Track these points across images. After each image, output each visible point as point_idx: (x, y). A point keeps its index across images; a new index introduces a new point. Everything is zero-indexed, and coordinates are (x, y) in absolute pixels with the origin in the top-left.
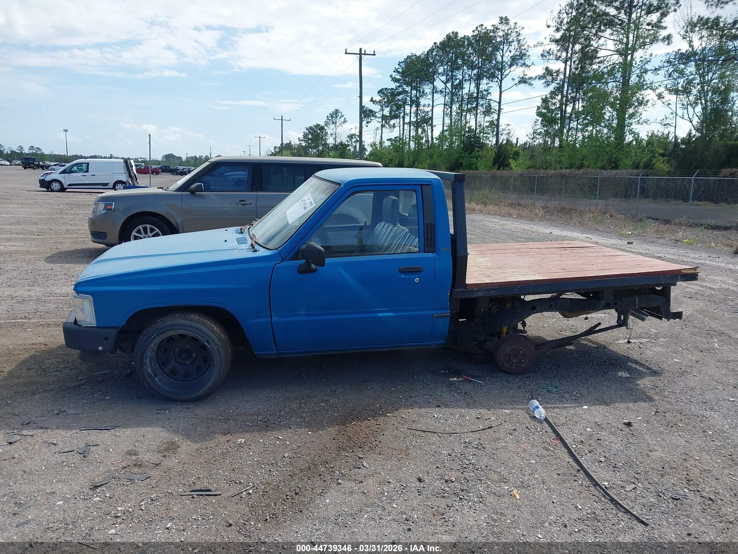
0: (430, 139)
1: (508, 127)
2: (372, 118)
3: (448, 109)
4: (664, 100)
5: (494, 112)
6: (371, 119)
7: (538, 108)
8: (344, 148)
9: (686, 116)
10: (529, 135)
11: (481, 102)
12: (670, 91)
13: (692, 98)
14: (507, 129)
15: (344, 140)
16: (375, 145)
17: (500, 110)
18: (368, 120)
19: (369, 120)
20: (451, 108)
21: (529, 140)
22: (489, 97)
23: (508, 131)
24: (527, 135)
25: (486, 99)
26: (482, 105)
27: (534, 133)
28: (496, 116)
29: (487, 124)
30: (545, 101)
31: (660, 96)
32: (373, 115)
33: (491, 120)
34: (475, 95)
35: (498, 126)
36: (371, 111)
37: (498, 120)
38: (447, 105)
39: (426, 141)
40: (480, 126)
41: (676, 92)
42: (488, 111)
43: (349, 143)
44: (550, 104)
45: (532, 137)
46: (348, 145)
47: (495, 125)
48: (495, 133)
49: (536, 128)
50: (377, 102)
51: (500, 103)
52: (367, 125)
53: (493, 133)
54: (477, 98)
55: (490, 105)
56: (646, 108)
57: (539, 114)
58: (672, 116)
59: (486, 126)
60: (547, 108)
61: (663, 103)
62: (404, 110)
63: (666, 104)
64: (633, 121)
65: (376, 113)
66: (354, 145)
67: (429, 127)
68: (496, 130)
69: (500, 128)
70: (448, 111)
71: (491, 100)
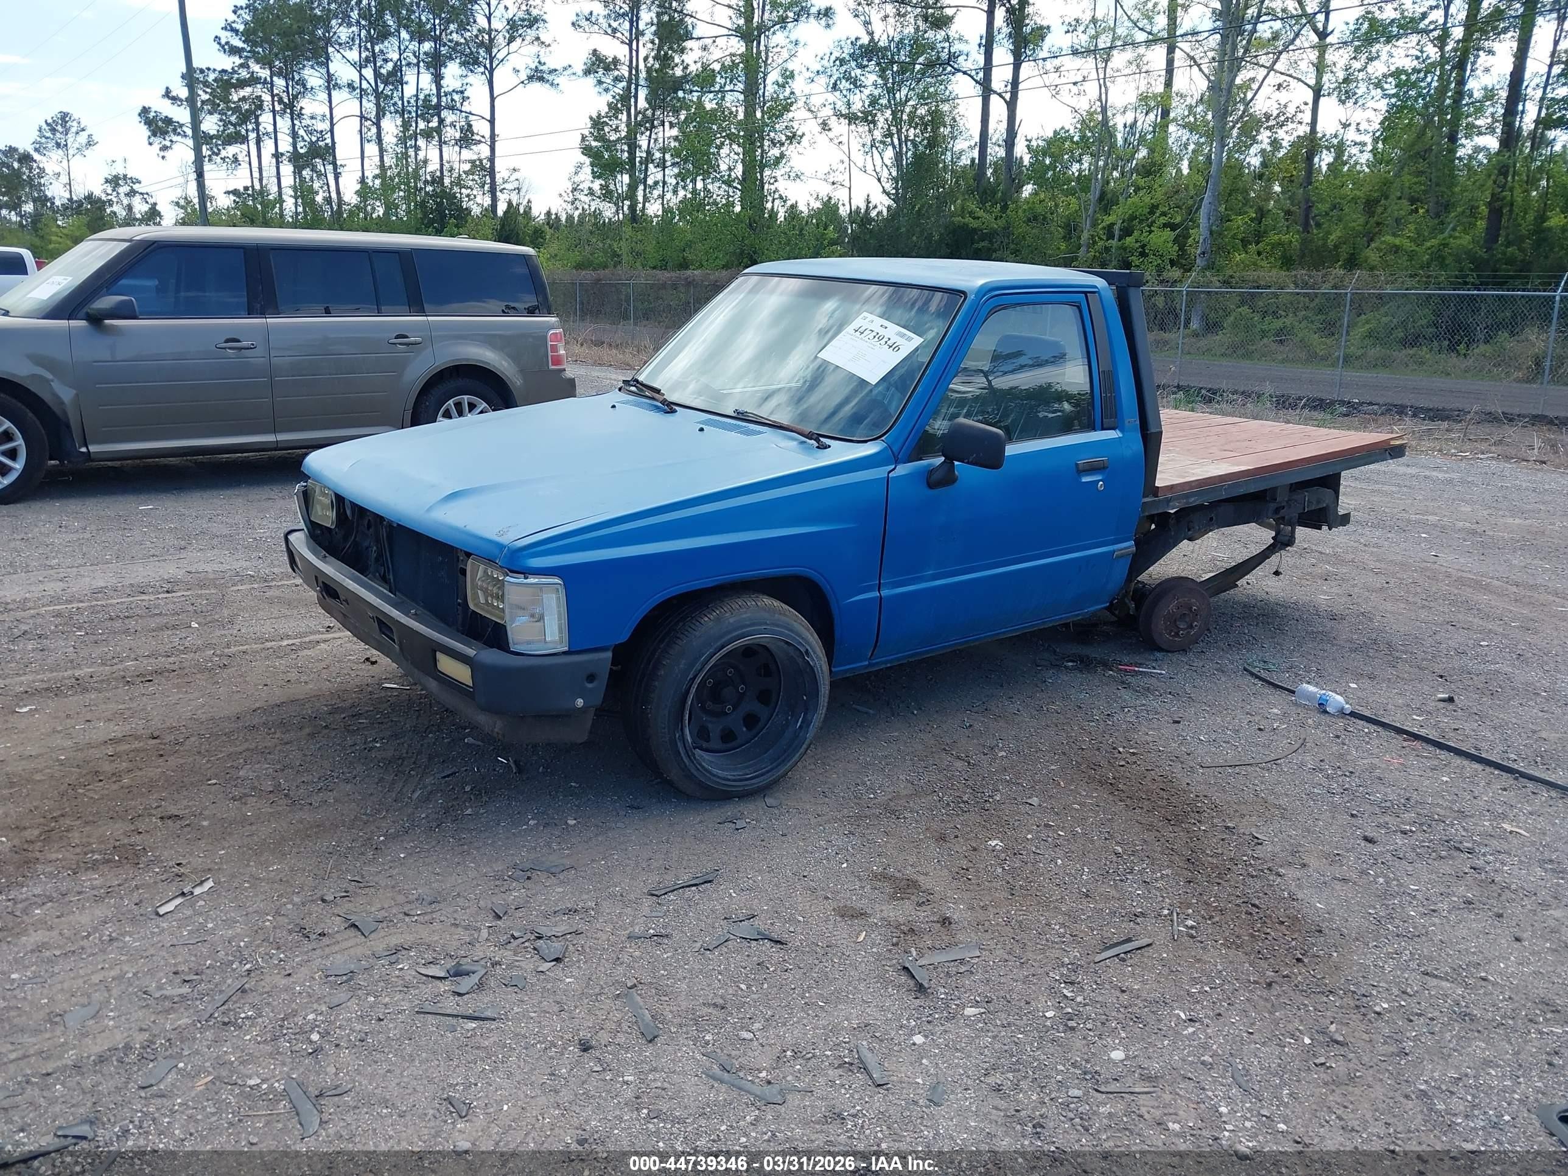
0: (334, 195)
1: (516, 175)
2: (175, 138)
3: (369, 130)
4: (831, 134)
5: (480, 142)
6: (171, 141)
7: (584, 138)
8: (99, 208)
9: (869, 168)
10: (564, 194)
11: (449, 116)
12: (839, 115)
13: (878, 134)
14: (512, 178)
15: (98, 189)
16: (189, 202)
17: (493, 136)
18: (164, 142)
19: (168, 144)
20: (378, 125)
21: (565, 205)
22: (466, 107)
23: (516, 185)
24: (561, 195)
25: (461, 111)
26: (453, 125)
27: (574, 190)
28: (484, 150)
29: (467, 167)
30: (597, 123)
31: (825, 126)
32: (174, 130)
33: (475, 157)
34: (435, 100)
35: (492, 172)
36: (168, 121)
37: (492, 159)
38: (367, 119)
39: (325, 199)
40: (451, 170)
41: (852, 118)
42: (467, 138)
43: (109, 197)
44: (607, 129)
45: (569, 200)
46: (110, 203)
47: (486, 170)
48: (487, 187)
49: (577, 179)
50: (181, 100)
51: (492, 122)
52: (162, 154)
53: (483, 187)
54: (438, 108)
55: (470, 126)
56: (800, 148)
57: (587, 151)
58: (841, 167)
59: (465, 172)
60: (601, 138)
61: (831, 140)
62: (258, 124)
63: (836, 141)
64: (778, 173)
65: (181, 126)
66: (125, 202)
67: (330, 168)
68: (489, 181)
69: (498, 176)
70: (369, 134)
71: (470, 113)
